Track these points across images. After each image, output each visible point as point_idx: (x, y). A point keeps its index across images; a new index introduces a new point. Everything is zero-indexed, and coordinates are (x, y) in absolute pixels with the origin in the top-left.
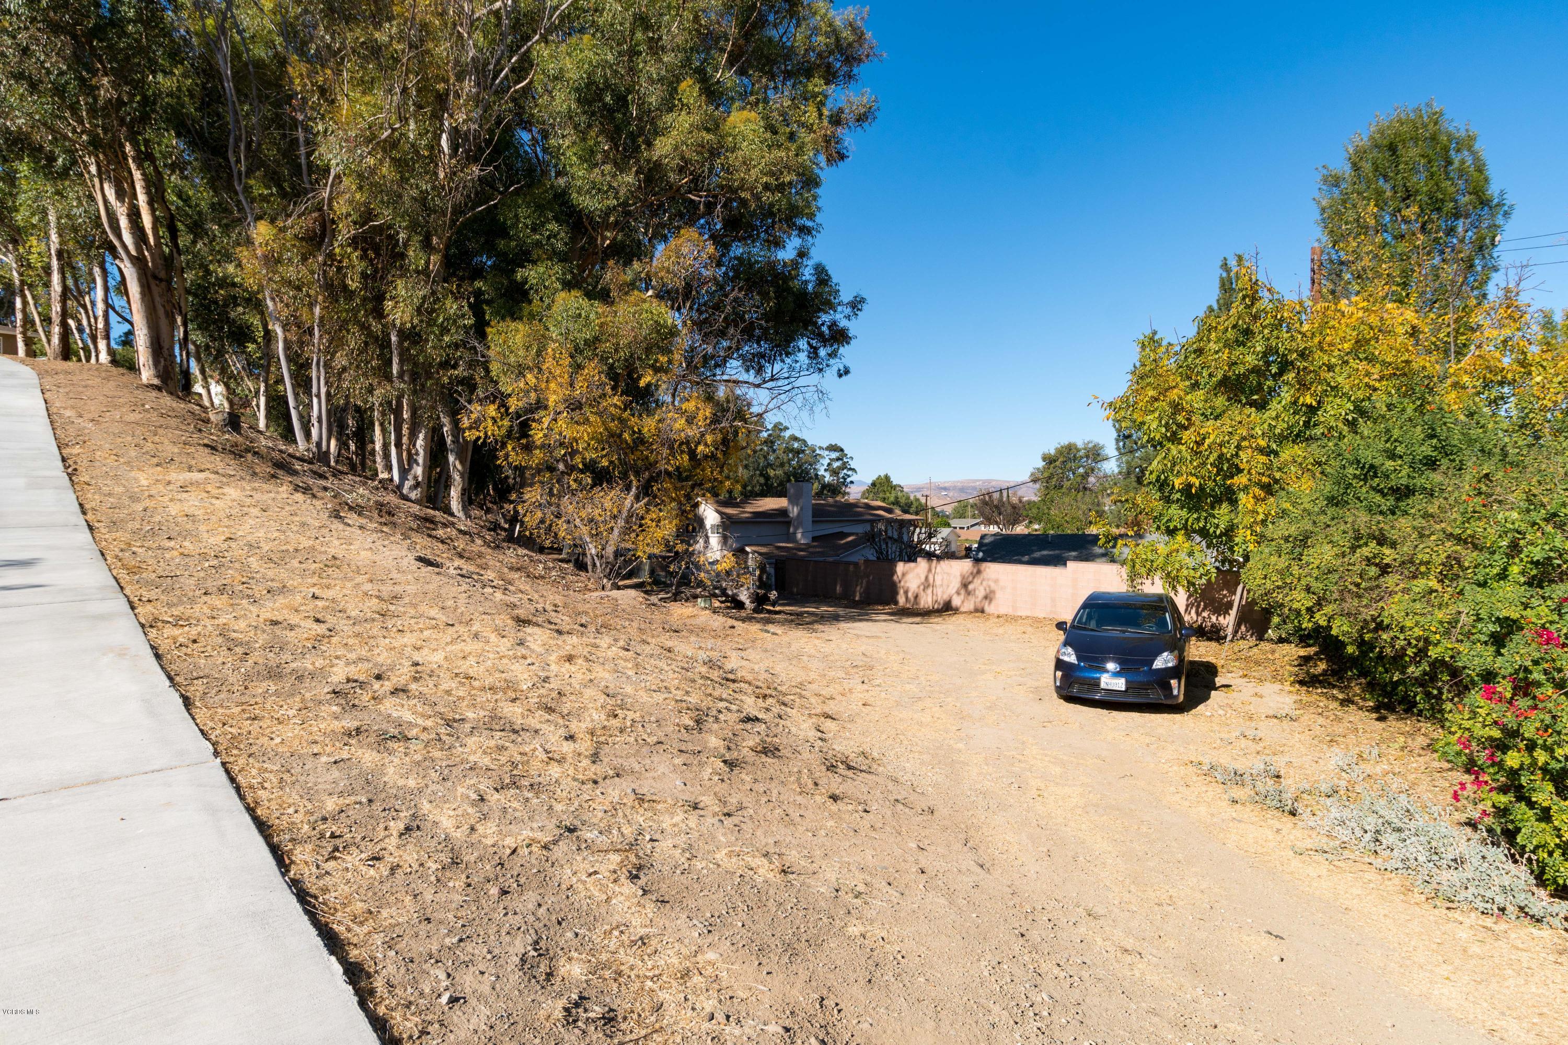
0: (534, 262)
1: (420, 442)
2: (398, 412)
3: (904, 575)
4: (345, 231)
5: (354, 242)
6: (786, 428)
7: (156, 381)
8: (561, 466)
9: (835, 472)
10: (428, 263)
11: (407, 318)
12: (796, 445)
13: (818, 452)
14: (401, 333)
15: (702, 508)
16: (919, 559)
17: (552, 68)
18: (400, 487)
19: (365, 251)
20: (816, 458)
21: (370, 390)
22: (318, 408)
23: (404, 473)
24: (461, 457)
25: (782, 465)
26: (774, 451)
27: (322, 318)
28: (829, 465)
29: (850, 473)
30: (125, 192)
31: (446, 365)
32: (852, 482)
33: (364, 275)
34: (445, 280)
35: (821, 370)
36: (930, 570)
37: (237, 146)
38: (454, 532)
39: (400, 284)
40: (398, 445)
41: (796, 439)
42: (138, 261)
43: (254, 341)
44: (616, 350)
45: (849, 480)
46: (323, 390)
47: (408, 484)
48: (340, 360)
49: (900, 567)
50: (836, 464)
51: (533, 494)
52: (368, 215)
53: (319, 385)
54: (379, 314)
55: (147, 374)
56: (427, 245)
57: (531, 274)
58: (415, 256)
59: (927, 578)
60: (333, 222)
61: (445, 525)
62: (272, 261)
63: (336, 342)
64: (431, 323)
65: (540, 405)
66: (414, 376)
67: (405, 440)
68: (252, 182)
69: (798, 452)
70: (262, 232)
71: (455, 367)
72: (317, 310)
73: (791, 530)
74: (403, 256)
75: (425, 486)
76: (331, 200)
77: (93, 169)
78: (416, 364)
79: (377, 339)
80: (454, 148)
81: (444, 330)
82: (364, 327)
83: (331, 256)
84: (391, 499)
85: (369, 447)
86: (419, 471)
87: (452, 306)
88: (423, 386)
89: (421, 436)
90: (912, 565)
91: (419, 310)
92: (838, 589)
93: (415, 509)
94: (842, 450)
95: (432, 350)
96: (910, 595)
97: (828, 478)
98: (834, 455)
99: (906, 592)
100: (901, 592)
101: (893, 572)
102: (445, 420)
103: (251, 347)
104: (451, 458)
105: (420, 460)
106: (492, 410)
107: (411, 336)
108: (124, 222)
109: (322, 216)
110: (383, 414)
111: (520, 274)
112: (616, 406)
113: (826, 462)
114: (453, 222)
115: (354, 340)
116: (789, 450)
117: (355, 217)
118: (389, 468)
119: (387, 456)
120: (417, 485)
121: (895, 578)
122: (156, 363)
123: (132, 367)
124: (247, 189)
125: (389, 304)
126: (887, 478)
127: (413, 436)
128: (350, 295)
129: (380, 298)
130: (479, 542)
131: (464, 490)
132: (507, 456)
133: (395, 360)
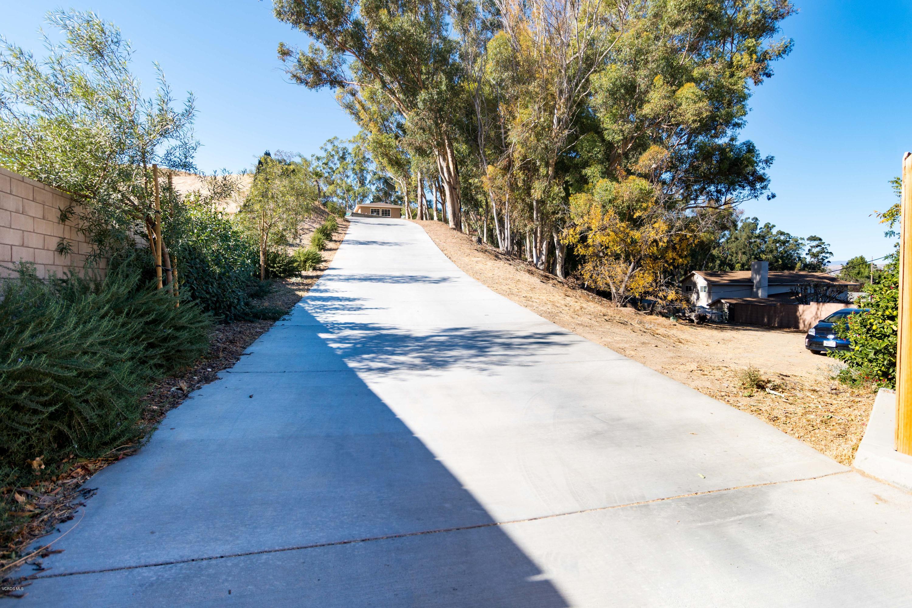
0: (590, 166)
1: (544, 246)
2: (535, 234)
3: (803, 311)
4: (517, 164)
5: (520, 168)
6: (774, 226)
7: (454, 227)
8: (601, 254)
9: (814, 256)
10: (548, 172)
11: (539, 196)
12: (782, 238)
13: (800, 241)
14: (537, 201)
15: (695, 277)
16: (811, 303)
17: (597, 85)
18: (536, 264)
19: (524, 170)
20: (798, 245)
21: (525, 226)
22: (507, 233)
23: (538, 258)
24: (561, 251)
25: (771, 251)
26: (765, 242)
27: (509, 199)
28: (809, 250)
29: (828, 255)
30: (445, 159)
31: (554, 213)
32: (829, 262)
33: (524, 180)
34: (555, 178)
35: (756, 197)
36: (818, 309)
37: (481, 137)
38: (556, 282)
39: (537, 182)
40: (536, 247)
41: (782, 233)
42: (449, 183)
43: (482, 207)
44: (623, 203)
45: (826, 261)
46: (509, 226)
47: (539, 263)
48: (515, 214)
49: (801, 307)
50: (815, 250)
51: (589, 266)
52: (525, 157)
53: (507, 225)
54: (529, 195)
55: (451, 224)
56: (547, 165)
57: (588, 171)
58: (543, 171)
59: (816, 314)
60: (513, 161)
61: (553, 279)
62: (493, 179)
63: (514, 207)
64: (549, 196)
65: (589, 229)
66: (542, 219)
67: (538, 244)
68: (486, 149)
69: (784, 243)
70: (490, 169)
71: (558, 213)
72: (507, 196)
73: (755, 290)
74: (538, 170)
75: (546, 264)
76: (513, 152)
77: (437, 153)
78: (543, 214)
79: (528, 204)
80: (559, 122)
81: (554, 199)
82: (523, 200)
83: (512, 174)
84: (533, 269)
85: (523, 248)
86: (543, 257)
87: (556, 189)
88: (545, 222)
89: (545, 243)
90: (808, 306)
91: (544, 192)
92: (766, 320)
93: (542, 272)
94: (820, 240)
95: (549, 208)
96: (806, 323)
97: (809, 259)
98: (814, 243)
99: (804, 322)
100: (801, 321)
101: (796, 310)
102: (555, 235)
103: (481, 210)
104: (557, 252)
105: (544, 252)
106: (571, 231)
107: (542, 202)
108: (445, 170)
109: (510, 159)
110: (530, 235)
111: (584, 172)
112: (623, 227)
113: (807, 248)
114: (557, 154)
115: (520, 206)
116: (776, 241)
117: (521, 158)
118: (532, 256)
119: (531, 251)
120: (543, 263)
121: (798, 314)
122: (454, 220)
123: (446, 221)
124: (484, 152)
125: (533, 191)
126: (862, 258)
127: (541, 242)
128: (518, 188)
129: (530, 188)
130: (566, 286)
131: (562, 266)
132: (578, 250)
133: (535, 212)
